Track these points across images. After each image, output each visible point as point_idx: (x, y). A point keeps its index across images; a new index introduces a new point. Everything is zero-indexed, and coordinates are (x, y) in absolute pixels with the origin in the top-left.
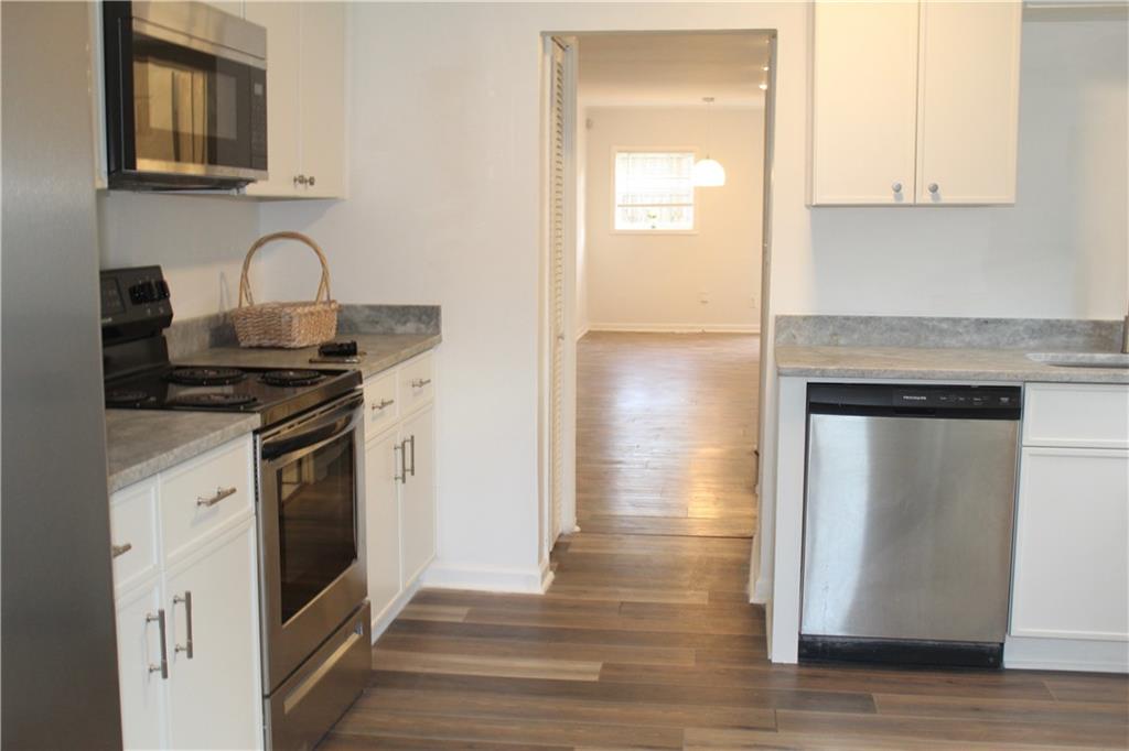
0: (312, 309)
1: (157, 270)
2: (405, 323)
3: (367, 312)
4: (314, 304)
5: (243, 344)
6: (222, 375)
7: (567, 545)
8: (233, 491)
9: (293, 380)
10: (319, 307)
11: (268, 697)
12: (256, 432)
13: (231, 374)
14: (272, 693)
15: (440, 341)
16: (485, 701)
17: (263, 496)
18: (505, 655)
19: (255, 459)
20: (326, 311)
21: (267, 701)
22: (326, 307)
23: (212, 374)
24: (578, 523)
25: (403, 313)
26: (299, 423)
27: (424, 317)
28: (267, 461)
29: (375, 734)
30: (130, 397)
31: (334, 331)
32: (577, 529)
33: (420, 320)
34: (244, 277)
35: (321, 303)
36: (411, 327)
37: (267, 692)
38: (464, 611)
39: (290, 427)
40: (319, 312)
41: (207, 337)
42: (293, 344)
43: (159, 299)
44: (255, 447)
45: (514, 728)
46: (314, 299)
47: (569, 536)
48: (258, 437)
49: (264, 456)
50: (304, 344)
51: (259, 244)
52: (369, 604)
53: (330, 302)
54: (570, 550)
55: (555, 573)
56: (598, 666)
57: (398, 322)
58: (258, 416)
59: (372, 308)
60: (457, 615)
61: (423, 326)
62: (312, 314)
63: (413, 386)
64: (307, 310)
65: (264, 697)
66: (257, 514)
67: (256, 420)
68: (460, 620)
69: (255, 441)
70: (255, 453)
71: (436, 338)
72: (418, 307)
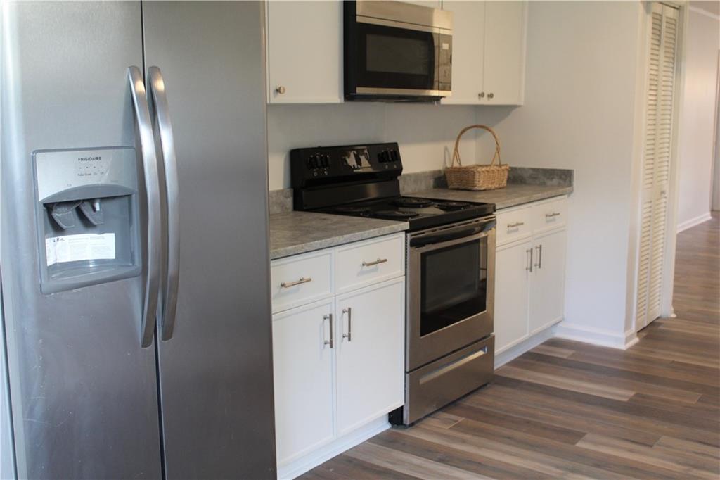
0: (488, 169)
1: (395, 145)
2: (552, 179)
3: (531, 172)
4: (490, 165)
5: (450, 187)
6: (420, 202)
7: (660, 324)
8: (386, 260)
9: (453, 207)
10: (493, 168)
11: (408, 373)
12: (407, 232)
13: (424, 202)
14: (410, 371)
15: (572, 191)
16: (552, 401)
17: (410, 266)
18: (581, 379)
19: (406, 246)
20: (498, 170)
21: (408, 375)
22: (498, 168)
23: (414, 201)
24: (675, 312)
25: (551, 173)
26: (441, 229)
27: (563, 177)
28: (414, 248)
29: (481, 407)
30: (358, 210)
31: (505, 182)
32: (674, 316)
33: (560, 178)
34: (456, 150)
35: (495, 165)
36: (555, 181)
37: (408, 370)
38: (571, 352)
39: (433, 231)
40: (493, 171)
41: (432, 182)
42: (475, 189)
43: (393, 160)
44: (406, 240)
45: (560, 417)
46: (490, 163)
47: (665, 319)
48: (409, 235)
49: (412, 245)
50: (482, 189)
51: (463, 132)
52: (494, 337)
53: (500, 166)
54: (661, 327)
55: (640, 340)
56: (632, 394)
57: (548, 178)
58: (408, 223)
59: (534, 169)
60: (565, 354)
61: (562, 182)
62: (488, 172)
63: (546, 216)
64: (484, 169)
65: (406, 372)
66: (406, 275)
67: (406, 225)
68: (565, 357)
69: (406, 237)
70: (406, 243)
71: (568, 188)
72: (560, 170)
